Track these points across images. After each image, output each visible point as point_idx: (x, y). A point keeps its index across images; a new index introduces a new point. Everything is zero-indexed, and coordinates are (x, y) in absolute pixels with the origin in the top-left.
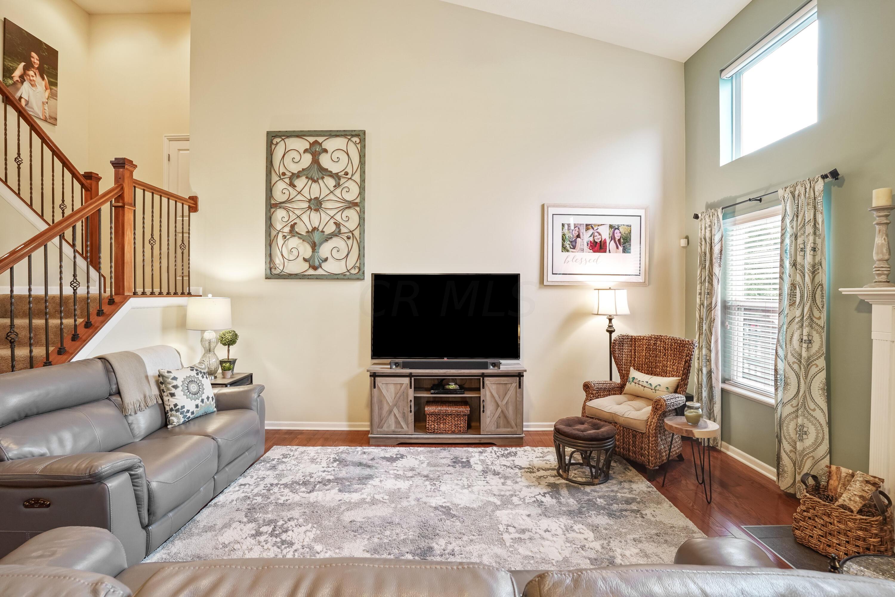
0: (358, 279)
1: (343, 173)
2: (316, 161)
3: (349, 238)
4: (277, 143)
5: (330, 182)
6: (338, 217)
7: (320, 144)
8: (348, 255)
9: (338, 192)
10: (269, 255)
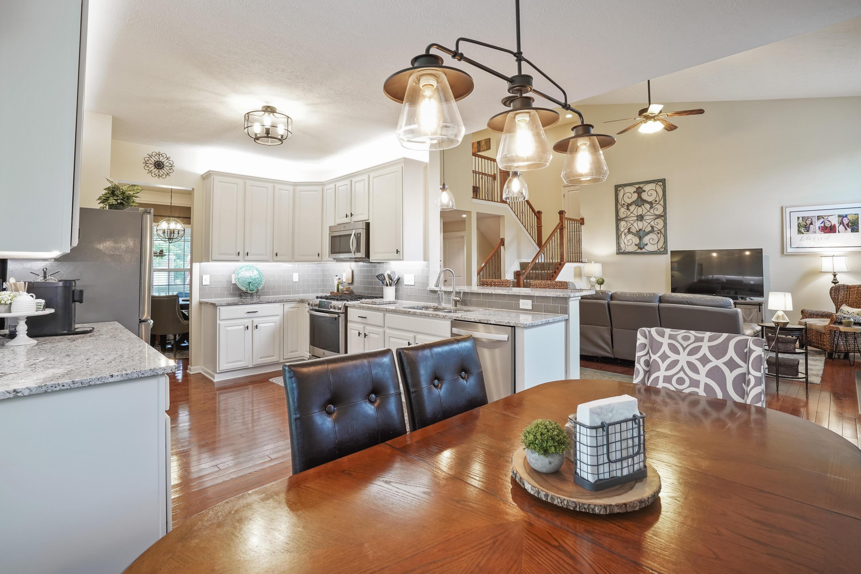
0: (664, 254)
1: (654, 201)
2: (640, 197)
3: (658, 233)
4: (620, 190)
5: (648, 206)
6: (652, 223)
7: (642, 188)
8: (658, 242)
9: (652, 211)
10: (618, 244)
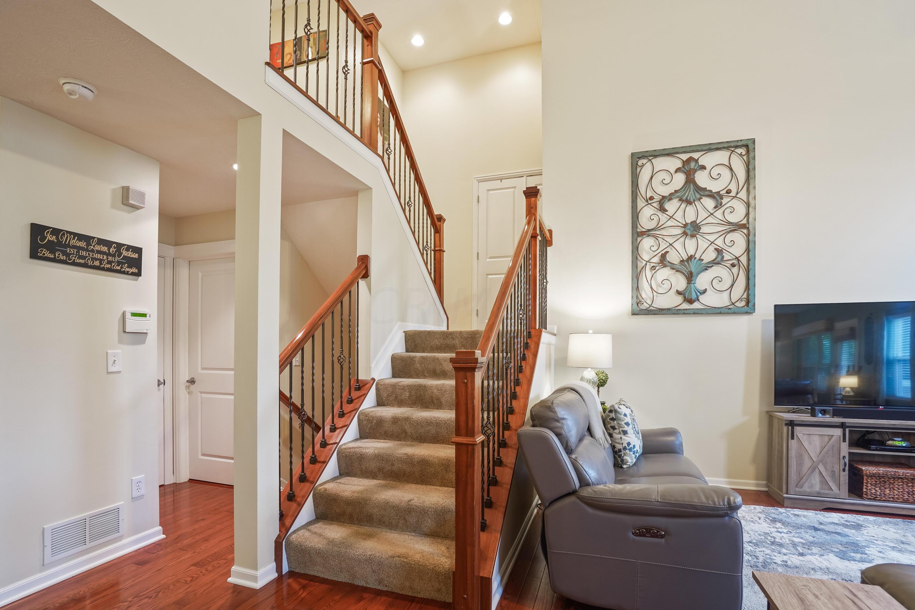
0: (747, 313)
1: (724, 191)
2: (690, 180)
3: (733, 265)
4: (643, 165)
5: (709, 203)
6: (720, 242)
7: (697, 161)
8: (732, 285)
9: (719, 214)
10: (636, 288)
